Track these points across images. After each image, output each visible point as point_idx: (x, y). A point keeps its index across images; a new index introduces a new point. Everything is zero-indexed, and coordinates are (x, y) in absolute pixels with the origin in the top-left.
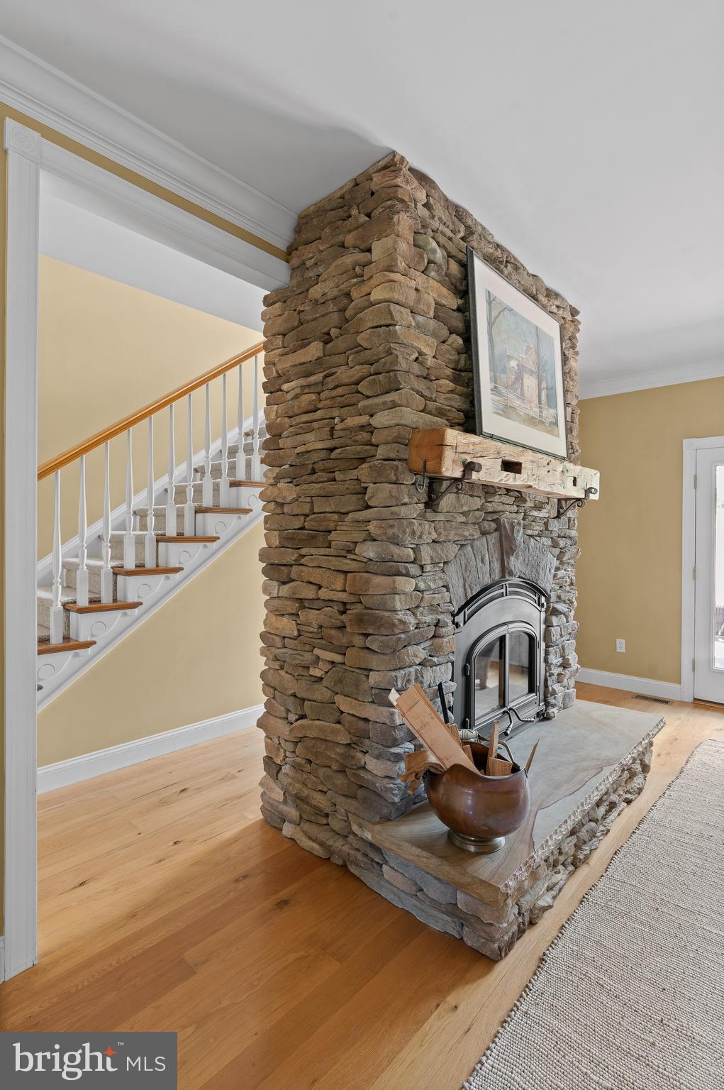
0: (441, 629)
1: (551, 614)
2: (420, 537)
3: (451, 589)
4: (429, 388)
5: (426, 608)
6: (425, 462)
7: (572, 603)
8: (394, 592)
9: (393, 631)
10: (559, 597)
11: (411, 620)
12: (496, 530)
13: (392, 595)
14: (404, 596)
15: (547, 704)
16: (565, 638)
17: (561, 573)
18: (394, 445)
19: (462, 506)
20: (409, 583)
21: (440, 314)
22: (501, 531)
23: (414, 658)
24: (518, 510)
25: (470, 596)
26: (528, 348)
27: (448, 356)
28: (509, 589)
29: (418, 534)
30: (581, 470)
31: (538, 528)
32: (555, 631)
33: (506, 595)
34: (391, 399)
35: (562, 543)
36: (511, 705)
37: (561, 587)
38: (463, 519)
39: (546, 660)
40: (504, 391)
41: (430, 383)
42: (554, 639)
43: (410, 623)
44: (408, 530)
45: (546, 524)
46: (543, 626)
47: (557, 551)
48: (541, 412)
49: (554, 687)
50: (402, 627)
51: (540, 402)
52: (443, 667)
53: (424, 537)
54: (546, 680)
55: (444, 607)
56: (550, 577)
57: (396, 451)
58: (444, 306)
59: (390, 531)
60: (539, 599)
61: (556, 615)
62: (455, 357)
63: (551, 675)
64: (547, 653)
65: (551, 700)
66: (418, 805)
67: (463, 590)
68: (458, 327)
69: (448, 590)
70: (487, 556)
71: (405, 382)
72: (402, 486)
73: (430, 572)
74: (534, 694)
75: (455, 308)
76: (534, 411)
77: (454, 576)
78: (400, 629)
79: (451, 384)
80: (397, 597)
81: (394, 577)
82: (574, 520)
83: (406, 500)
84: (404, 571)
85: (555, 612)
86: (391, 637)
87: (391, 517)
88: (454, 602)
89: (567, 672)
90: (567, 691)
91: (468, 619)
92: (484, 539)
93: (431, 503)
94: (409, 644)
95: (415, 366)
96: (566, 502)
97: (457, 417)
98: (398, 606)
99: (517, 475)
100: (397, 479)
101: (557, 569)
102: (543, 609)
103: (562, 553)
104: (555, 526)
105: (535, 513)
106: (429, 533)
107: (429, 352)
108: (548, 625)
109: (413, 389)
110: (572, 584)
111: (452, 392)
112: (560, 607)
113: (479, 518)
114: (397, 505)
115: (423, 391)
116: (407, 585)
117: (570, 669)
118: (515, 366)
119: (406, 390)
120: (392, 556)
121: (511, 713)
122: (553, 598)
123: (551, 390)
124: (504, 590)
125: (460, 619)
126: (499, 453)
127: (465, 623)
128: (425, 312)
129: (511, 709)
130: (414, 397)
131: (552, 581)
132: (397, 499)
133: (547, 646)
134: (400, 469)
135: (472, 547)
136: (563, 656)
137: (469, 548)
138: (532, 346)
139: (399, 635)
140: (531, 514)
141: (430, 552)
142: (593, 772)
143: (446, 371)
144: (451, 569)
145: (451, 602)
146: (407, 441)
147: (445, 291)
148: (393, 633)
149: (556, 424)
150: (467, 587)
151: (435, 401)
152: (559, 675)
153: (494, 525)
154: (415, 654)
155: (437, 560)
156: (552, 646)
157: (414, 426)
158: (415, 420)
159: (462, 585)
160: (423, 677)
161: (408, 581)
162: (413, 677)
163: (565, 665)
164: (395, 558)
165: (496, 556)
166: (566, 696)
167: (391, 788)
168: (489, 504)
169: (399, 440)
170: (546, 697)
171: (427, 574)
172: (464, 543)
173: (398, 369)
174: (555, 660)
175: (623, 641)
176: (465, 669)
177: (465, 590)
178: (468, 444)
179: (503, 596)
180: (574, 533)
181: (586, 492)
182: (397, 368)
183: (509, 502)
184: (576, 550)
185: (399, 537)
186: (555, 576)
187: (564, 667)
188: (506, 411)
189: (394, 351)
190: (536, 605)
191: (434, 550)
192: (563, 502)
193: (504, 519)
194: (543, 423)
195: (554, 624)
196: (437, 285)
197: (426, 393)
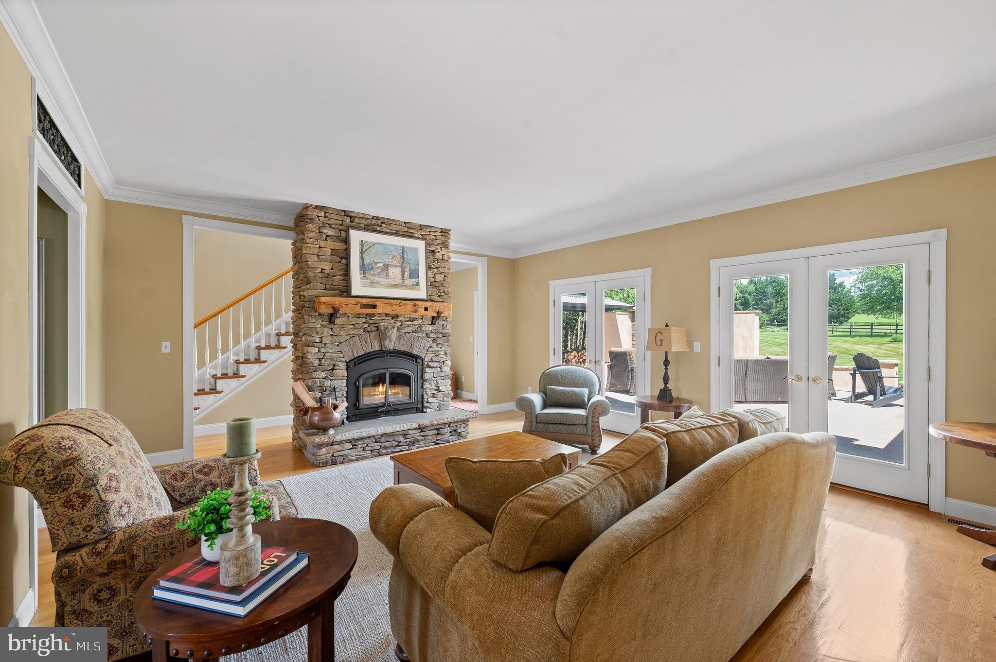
0: (336, 367)
1: (426, 367)
10: (432, 359)
12: (376, 330)
15: (423, 406)
16: (438, 378)
25: (356, 356)
26: (394, 257)
28: (389, 355)
29: (320, 332)
30: (433, 304)
31: (412, 329)
33: (387, 357)
38: (352, 327)
39: (423, 387)
40: (371, 277)
44: (314, 331)
45: (420, 327)
47: (430, 339)
48: (403, 281)
49: (430, 399)
50: (311, 364)
51: (403, 277)
52: (339, 381)
53: (324, 333)
55: (339, 359)
58: (337, 250)
60: (416, 360)
61: (432, 368)
63: (426, 394)
64: (423, 384)
69: (342, 353)
70: (369, 341)
72: (312, 316)
73: (330, 346)
75: (344, 249)
76: (397, 282)
77: (345, 348)
79: (342, 277)
80: (309, 354)
85: (430, 366)
89: (440, 394)
92: (367, 334)
94: (316, 371)
98: (310, 357)
99: (374, 310)
100: (309, 314)
101: (431, 347)
102: (420, 364)
103: (435, 340)
104: (429, 328)
108: (424, 371)
109: (318, 282)
111: (342, 280)
112: (433, 364)
113: (364, 326)
114: (309, 323)
118: (381, 266)
122: (427, 360)
123: (413, 271)
124: (385, 355)
125: (351, 364)
126: (360, 302)
131: (426, 352)
134: (309, 311)
137: (357, 337)
138: (397, 255)
140: (406, 323)
141: (330, 339)
143: (339, 273)
144: (344, 345)
145: (344, 357)
147: (338, 244)
151: (331, 285)
155: (334, 342)
158: (316, 293)
159: (351, 351)
164: (309, 341)
165: (376, 341)
166: (441, 405)
169: (310, 301)
176: (355, 383)
178: (334, 301)
183: (387, 319)
185: (310, 333)
186: (428, 350)
187: (439, 391)
188: (372, 284)
190: (413, 362)
194: (406, 286)
195: (428, 371)
196: (332, 243)
197: (326, 283)
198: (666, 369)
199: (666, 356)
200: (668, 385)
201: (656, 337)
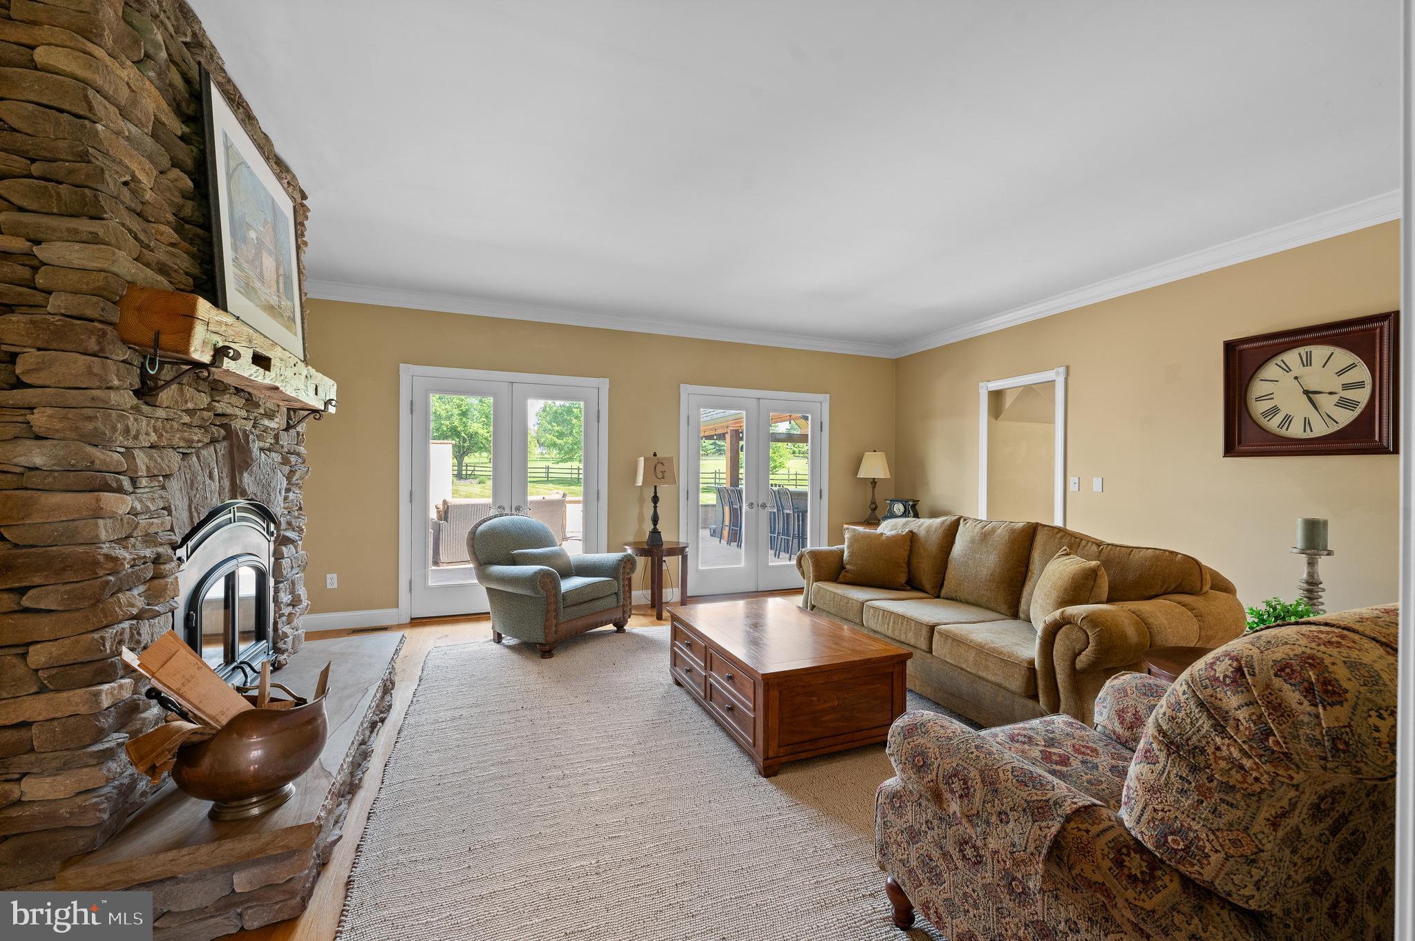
0: (162, 567)
1: (281, 544)
2: (136, 437)
3: (174, 512)
4: (144, 231)
5: (139, 538)
6: (158, 333)
7: (302, 530)
8: (97, 513)
9: (97, 574)
10: (289, 523)
11: (124, 554)
12: (224, 439)
13: (93, 521)
14: (111, 521)
15: (277, 650)
16: (295, 571)
17: (291, 495)
18: (95, 299)
19: (186, 402)
20: (124, 502)
21: (159, 133)
22: (232, 440)
23: (129, 609)
24: (248, 416)
25: (196, 521)
26: (266, 222)
27: (168, 194)
28: (237, 514)
29: (133, 432)
30: (322, 378)
31: (269, 440)
32: (285, 563)
33: (235, 521)
34: (92, 230)
35: (293, 459)
36: (242, 658)
37: (289, 512)
38: (186, 419)
39: (276, 600)
40: (245, 265)
41: (145, 225)
42: (285, 573)
43: (125, 559)
44: (119, 425)
45: (276, 437)
46: (272, 559)
47: (287, 469)
48: (280, 302)
49: (284, 629)
50: (110, 565)
51: (278, 290)
52: (162, 618)
53: (142, 437)
54: (276, 623)
55: (164, 537)
56: (281, 499)
57: (99, 309)
58: (164, 124)
59: (90, 426)
60: (268, 526)
61: (285, 545)
62: (178, 200)
63: (281, 615)
64: (277, 591)
65: (281, 645)
66: (133, 816)
67: (188, 514)
68: (185, 162)
69: (170, 514)
70: (216, 470)
71: (112, 212)
72: (108, 361)
73: (145, 487)
74: (265, 641)
75: (179, 133)
76: (274, 300)
77: (176, 494)
78: (107, 569)
79: (176, 236)
80: (101, 522)
81: (96, 494)
82: (303, 435)
83: (116, 383)
84: (114, 485)
85: (286, 541)
86: (91, 582)
87: (89, 405)
88: (177, 531)
89: (298, 610)
90: (296, 633)
91: (192, 553)
92: (212, 448)
93: (146, 391)
94: (120, 590)
95: (126, 192)
96: (295, 414)
97: (184, 281)
98: (103, 535)
99: (267, 372)
100: (102, 350)
101: (288, 490)
102: (273, 539)
103: (292, 472)
104: (286, 440)
105: (266, 422)
106: (147, 434)
107: (146, 181)
108: (278, 556)
109: (123, 225)
110: (300, 509)
111: (173, 245)
112: (290, 534)
113: (207, 421)
114: (99, 388)
115: (138, 233)
116: (120, 504)
117: (300, 607)
118: (254, 238)
119: (114, 223)
120: (92, 462)
121: (245, 666)
122: (283, 526)
123: (288, 278)
124: (231, 515)
125: (181, 552)
126: (250, 341)
127: (188, 558)
128: (141, 123)
129: (241, 663)
130: (126, 238)
131: (282, 505)
132: (101, 379)
133: (277, 583)
134: (108, 336)
135: (198, 458)
136: (292, 592)
137: (195, 458)
138: (270, 220)
139: (104, 579)
140: (262, 422)
141: (146, 460)
142: (360, 695)
143: (167, 215)
144: (175, 485)
145: (172, 530)
146: (118, 298)
147: (164, 105)
148: (94, 576)
149: (294, 320)
150: (193, 510)
151: (152, 251)
152: (290, 614)
153: (223, 432)
154: (129, 602)
155: (156, 472)
156: (282, 582)
157: (129, 278)
158: (133, 271)
159: (186, 507)
160: (139, 634)
161: (120, 498)
162: (127, 636)
163: (295, 602)
164: (97, 465)
165: (226, 471)
166: (296, 638)
167: (96, 804)
168: (217, 404)
169: (105, 293)
170: (275, 643)
171: (142, 491)
172: (187, 451)
173: (100, 189)
174: (285, 598)
175: (335, 576)
176: (188, 619)
177: (191, 512)
178: (220, 323)
179: (231, 523)
180: (302, 449)
181: (325, 404)
182: (99, 187)
183: (238, 404)
184: (306, 469)
185: (105, 434)
186: (286, 498)
187: (294, 606)
188: (247, 289)
189: (93, 160)
190: (265, 533)
191: (151, 458)
192: (292, 413)
193: (237, 425)
194: (282, 316)
195: (286, 556)
196: (156, 93)
197: (142, 237)
198: (655, 507)
199: (655, 492)
200: (657, 526)
201: (655, 468)
